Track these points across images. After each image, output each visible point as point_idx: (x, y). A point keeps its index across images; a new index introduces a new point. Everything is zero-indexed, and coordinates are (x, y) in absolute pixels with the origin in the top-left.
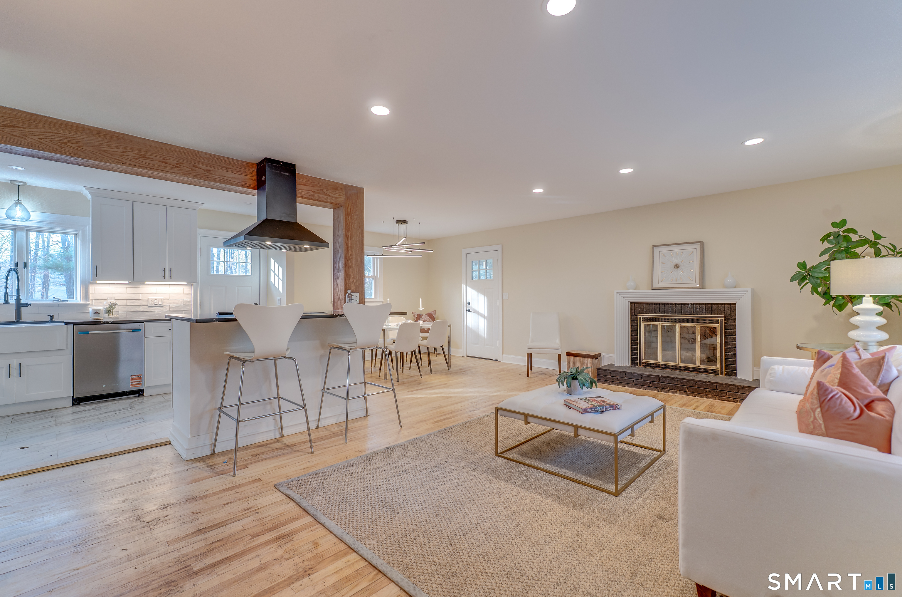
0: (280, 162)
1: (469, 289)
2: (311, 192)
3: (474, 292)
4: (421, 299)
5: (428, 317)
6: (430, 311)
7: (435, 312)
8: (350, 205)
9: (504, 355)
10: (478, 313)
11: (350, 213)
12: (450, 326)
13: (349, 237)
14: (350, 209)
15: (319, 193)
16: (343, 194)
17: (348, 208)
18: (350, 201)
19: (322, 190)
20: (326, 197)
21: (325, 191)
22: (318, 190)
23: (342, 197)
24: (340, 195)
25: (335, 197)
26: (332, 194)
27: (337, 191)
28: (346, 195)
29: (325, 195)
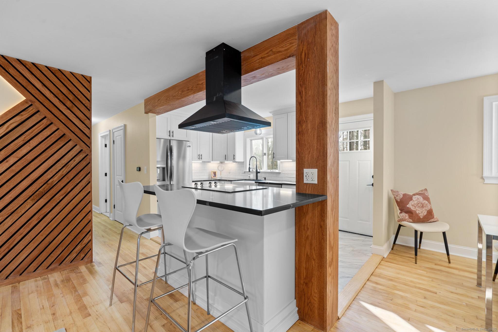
2: (261, 59)
8: (305, 48)
15: (268, 56)
16: (296, 39)
17: (301, 55)
18: (305, 43)
19: (271, 50)
20: (276, 55)
21: (274, 50)
22: (268, 53)
23: (294, 44)
24: (291, 43)
25: (285, 50)
26: (282, 47)
27: (288, 40)
28: (299, 38)
29: (274, 54)
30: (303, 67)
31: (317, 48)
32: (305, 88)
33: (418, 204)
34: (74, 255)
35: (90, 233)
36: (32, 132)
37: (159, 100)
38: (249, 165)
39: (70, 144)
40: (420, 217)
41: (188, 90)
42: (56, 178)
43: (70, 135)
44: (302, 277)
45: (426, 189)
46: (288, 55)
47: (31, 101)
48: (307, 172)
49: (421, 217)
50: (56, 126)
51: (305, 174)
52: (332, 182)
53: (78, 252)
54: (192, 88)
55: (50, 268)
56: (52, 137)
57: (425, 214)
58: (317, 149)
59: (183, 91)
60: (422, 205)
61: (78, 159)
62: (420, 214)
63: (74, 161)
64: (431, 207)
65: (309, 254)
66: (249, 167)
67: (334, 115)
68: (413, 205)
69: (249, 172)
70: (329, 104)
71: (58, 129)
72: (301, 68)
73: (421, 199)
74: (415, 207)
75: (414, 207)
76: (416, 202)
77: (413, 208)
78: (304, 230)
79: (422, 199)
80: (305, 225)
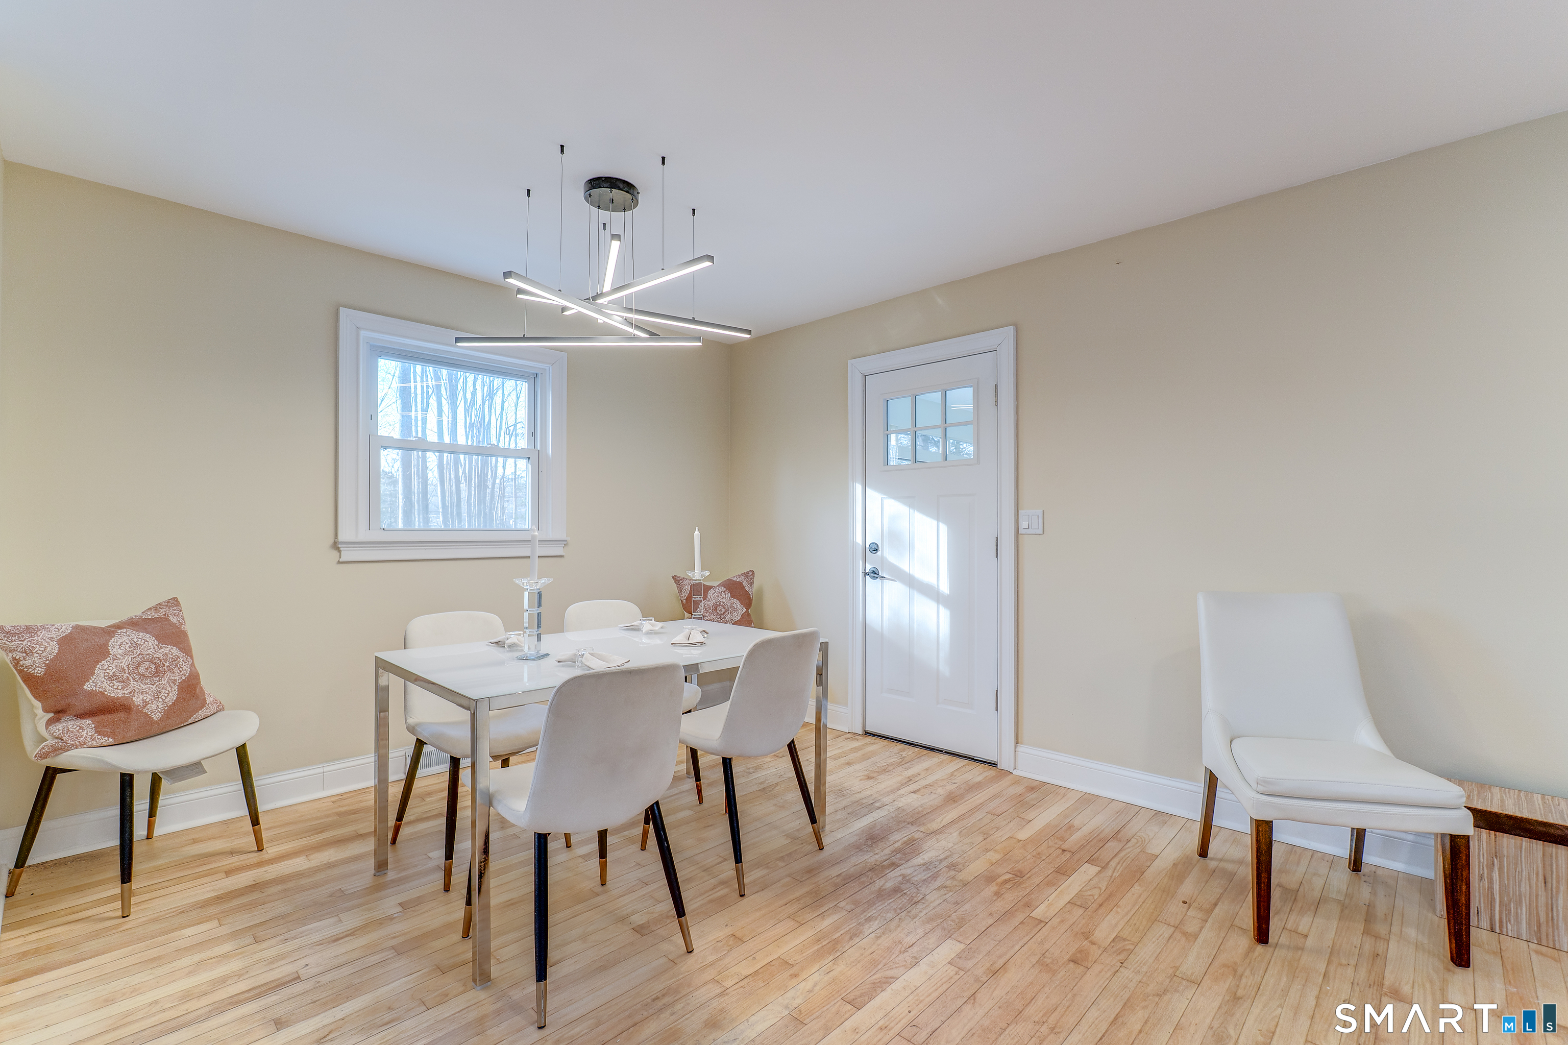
1: (873, 495)
3: (894, 507)
4: (697, 532)
5: (728, 595)
6: (734, 573)
7: (750, 575)
9: (1021, 748)
10: (911, 582)
12: (824, 647)
33: (139, 664)
40: (150, 718)
45: (177, 601)
49: (156, 717)
57: (173, 697)
60: (156, 668)
62: (148, 707)
64: (193, 665)
68: (112, 678)
73: (149, 644)
74: (125, 682)
75: (120, 685)
76: (125, 662)
77: (114, 691)
79: (152, 642)
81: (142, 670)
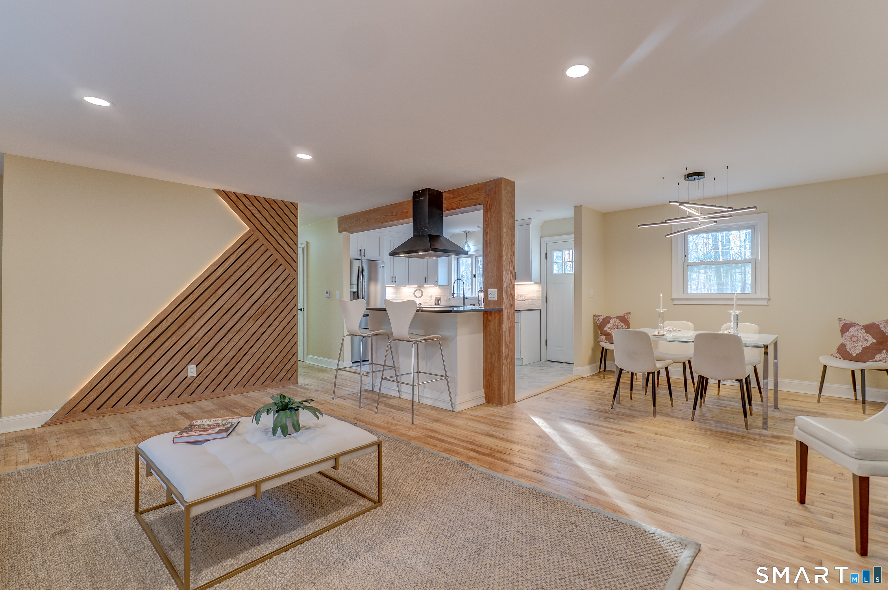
0: (420, 191)
2: (459, 202)
8: (489, 201)
11: (489, 209)
13: (488, 234)
14: (489, 205)
15: (464, 200)
16: (483, 192)
17: (487, 205)
18: (489, 197)
19: (466, 196)
20: (470, 201)
21: (468, 197)
22: (463, 198)
23: (482, 196)
24: (480, 195)
25: (476, 199)
26: (474, 196)
27: (478, 192)
28: (485, 193)
29: (469, 200)
30: (488, 214)
31: (496, 203)
32: (489, 230)
34: (282, 374)
35: (296, 354)
36: (253, 258)
37: (358, 220)
38: (453, 289)
39: (281, 269)
41: (392, 215)
42: (270, 301)
43: (281, 260)
44: (488, 370)
46: (478, 203)
47: (253, 231)
48: (490, 291)
50: (270, 252)
51: (489, 293)
52: (508, 298)
53: (286, 372)
54: (396, 214)
55: (265, 384)
56: (267, 262)
58: (497, 275)
59: (386, 216)
60: (617, 327)
61: (287, 283)
63: (284, 284)
65: (492, 352)
66: (453, 292)
67: (509, 250)
68: (609, 328)
69: (453, 298)
70: (505, 243)
71: (272, 255)
72: (487, 215)
73: (617, 321)
74: (611, 329)
76: (612, 325)
77: (609, 331)
78: (489, 334)
79: (619, 321)
80: (489, 331)
81: (615, 327)
